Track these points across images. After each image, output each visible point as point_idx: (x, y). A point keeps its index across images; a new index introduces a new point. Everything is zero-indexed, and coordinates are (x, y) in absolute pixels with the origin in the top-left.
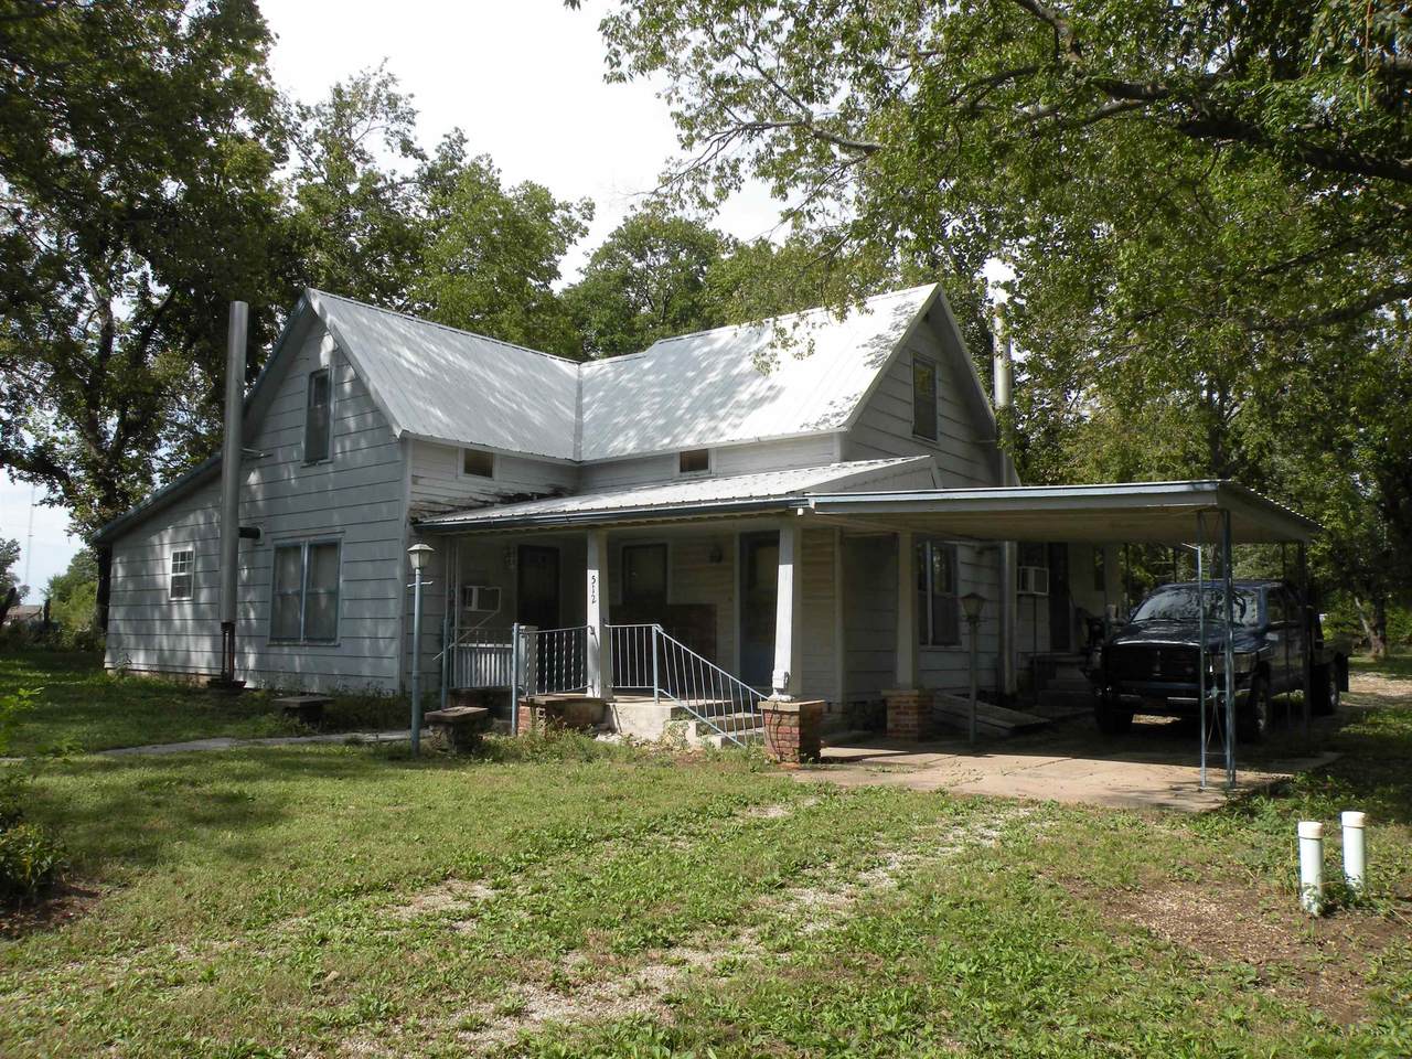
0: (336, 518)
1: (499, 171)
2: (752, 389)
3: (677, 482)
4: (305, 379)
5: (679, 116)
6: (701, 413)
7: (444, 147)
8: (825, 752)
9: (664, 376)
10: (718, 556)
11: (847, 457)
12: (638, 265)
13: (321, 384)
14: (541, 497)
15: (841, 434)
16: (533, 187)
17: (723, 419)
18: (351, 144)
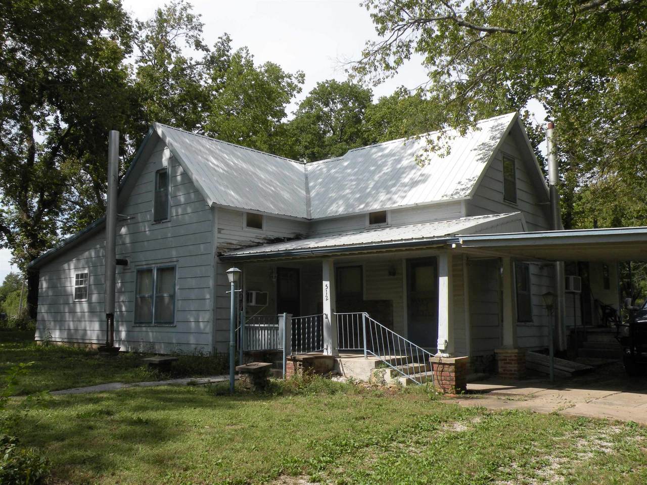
0: (174, 253)
1: (253, 56)
2: (410, 176)
3: (368, 230)
4: (153, 174)
5: (375, 16)
6: (381, 190)
7: (219, 44)
8: (470, 386)
9: (356, 170)
10: (393, 272)
11: (470, 213)
12: (326, 109)
13: (163, 176)
14: (289, 240)
15: (466, 200)
16: (272, 65)
17: (395, 193)
18: (169, 42)
